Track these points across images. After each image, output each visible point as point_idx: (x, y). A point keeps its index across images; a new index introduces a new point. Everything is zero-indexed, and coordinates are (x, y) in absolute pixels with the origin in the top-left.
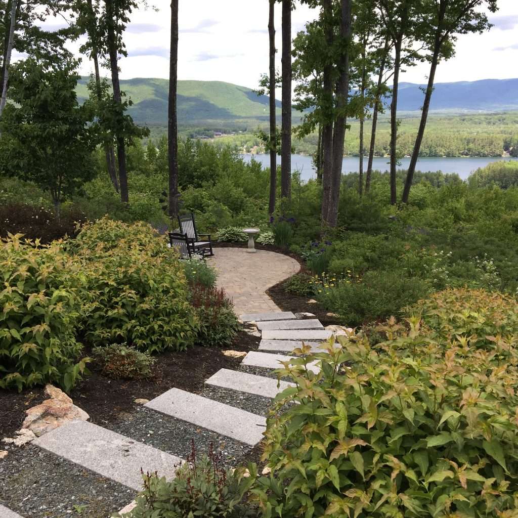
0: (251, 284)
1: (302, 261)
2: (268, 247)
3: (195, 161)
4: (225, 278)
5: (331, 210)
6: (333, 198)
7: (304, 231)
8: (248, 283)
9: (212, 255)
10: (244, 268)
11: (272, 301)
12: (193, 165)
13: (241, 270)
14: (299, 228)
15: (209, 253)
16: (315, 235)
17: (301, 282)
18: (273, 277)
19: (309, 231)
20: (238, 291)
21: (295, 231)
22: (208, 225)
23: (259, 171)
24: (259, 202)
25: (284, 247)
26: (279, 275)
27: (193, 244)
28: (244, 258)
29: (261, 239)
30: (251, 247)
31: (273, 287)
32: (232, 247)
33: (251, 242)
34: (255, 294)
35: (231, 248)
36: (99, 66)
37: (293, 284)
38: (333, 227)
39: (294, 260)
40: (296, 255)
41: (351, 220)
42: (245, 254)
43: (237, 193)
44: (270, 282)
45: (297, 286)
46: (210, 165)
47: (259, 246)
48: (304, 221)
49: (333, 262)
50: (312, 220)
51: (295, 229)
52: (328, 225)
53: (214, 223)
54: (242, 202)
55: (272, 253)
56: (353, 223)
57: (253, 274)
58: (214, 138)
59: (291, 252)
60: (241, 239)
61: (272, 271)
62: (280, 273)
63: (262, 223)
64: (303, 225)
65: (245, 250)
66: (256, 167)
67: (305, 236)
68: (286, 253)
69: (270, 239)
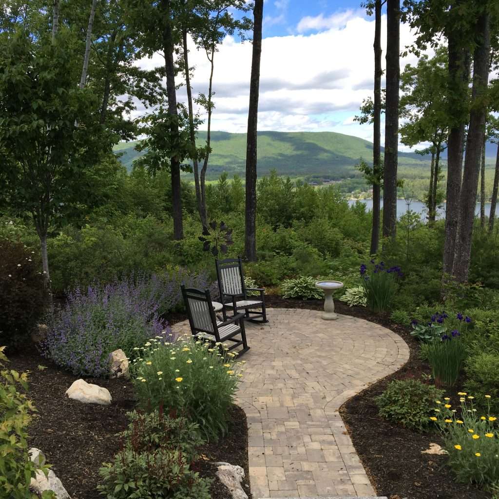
0: (318, 387)
1: (414, 342)
2: (357, 311)
3: (295, 202)
4: (273, 368)
5: (460, 256)
6: (463, 238)
7: (415, 286)
8: (311, 384)
9: (265, 321)
10: (311, 350)
11: (348, 436)
12: (292, 206)
13: (306, 352)
14: (406, 280)
15: (261, 319)
16: (432, 293)
17: (410, 400)
18: (358, 374)
19: (423, 286)
20: (288, 402)
21: (401, 285)
22: (286, 271)
23: (363, 213)
24: (359, 245)
25: (382, 312)
26: (370, 369)
27: (234, 304)
28: (315, 329)
29: (347, 297)
30: (329, 311)
31: (356, 399)
32: (302, 307)
33: (329, 303)
34: (319, 412)
35: (299, 310)
36: (193, 101)
37: (395, 402)
38: (462, 282)
39: (398, 338)
40: (402, 329)
41: (489, 272)
42: (319, 321)
43: (333, 233)
44: (352, 386)
45: (402, 406)
46: (310, 206)
47: (342, 308)
48: (416, 271)
49: (479, 359)
50: (428, 270)
51: (401, 281)
52: (454, 279)
53: (293, 269)
54: (337, 244)
55: (362, 322)
56: (493, 277)
57: (325, 363)
58: (322, 184)
59: (393, 322)
60: (317, 296)
61: (359, 357)
62: (372, 363)
63: (353, 272)
64: (413, 277)
65: (319, 313)
66: (360, 208)
67: (417, 293)
68: (386, 322)
69: (360, 298)
